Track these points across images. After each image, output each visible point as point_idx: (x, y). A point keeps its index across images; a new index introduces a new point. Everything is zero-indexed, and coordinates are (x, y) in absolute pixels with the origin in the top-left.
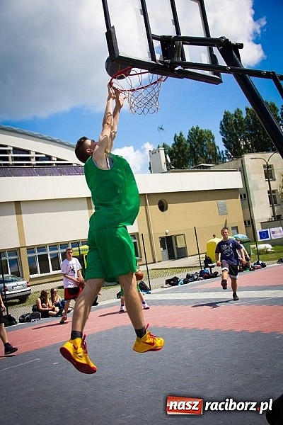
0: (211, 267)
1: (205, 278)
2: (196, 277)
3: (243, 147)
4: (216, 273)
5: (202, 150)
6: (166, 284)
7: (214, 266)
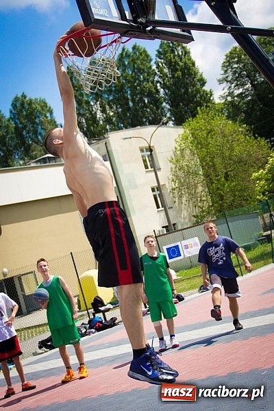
0: (104, 312)
1: (99, 329)
2: (84, 331)
3: (101, 122)
4: (113, 320)
5: (36, 132)
6: (40, 347)
7: (108, 310)
